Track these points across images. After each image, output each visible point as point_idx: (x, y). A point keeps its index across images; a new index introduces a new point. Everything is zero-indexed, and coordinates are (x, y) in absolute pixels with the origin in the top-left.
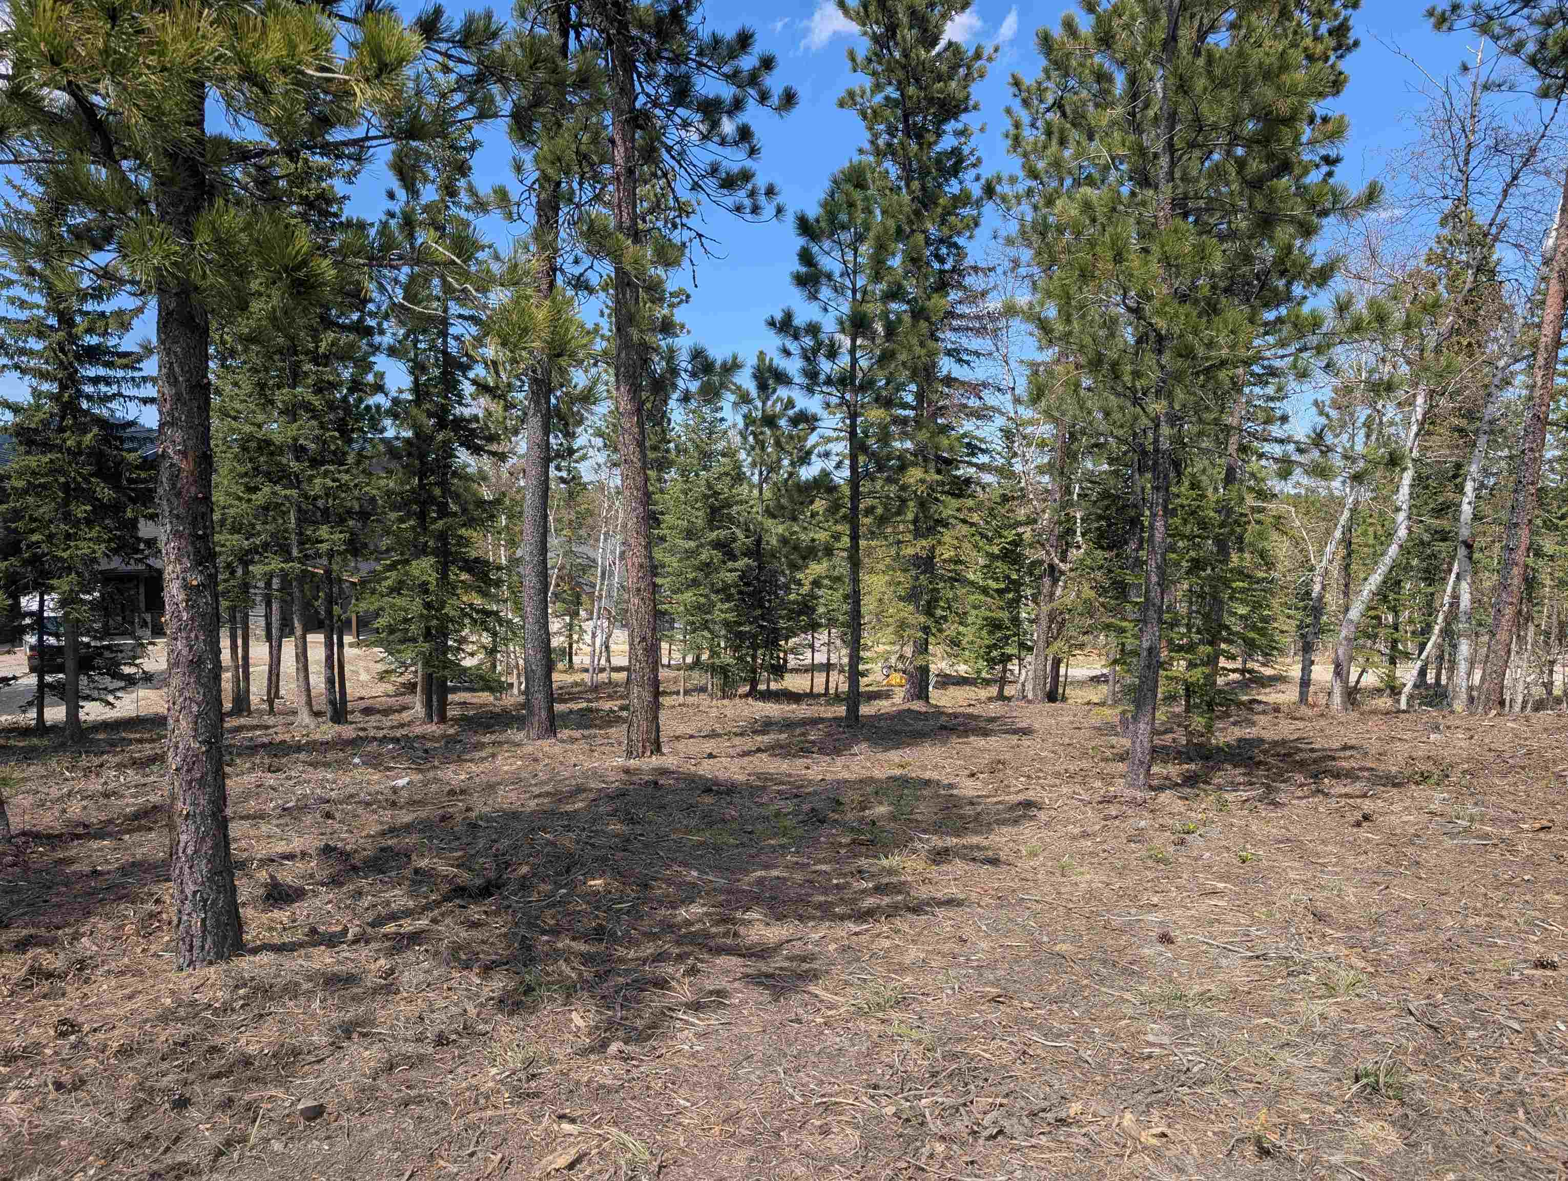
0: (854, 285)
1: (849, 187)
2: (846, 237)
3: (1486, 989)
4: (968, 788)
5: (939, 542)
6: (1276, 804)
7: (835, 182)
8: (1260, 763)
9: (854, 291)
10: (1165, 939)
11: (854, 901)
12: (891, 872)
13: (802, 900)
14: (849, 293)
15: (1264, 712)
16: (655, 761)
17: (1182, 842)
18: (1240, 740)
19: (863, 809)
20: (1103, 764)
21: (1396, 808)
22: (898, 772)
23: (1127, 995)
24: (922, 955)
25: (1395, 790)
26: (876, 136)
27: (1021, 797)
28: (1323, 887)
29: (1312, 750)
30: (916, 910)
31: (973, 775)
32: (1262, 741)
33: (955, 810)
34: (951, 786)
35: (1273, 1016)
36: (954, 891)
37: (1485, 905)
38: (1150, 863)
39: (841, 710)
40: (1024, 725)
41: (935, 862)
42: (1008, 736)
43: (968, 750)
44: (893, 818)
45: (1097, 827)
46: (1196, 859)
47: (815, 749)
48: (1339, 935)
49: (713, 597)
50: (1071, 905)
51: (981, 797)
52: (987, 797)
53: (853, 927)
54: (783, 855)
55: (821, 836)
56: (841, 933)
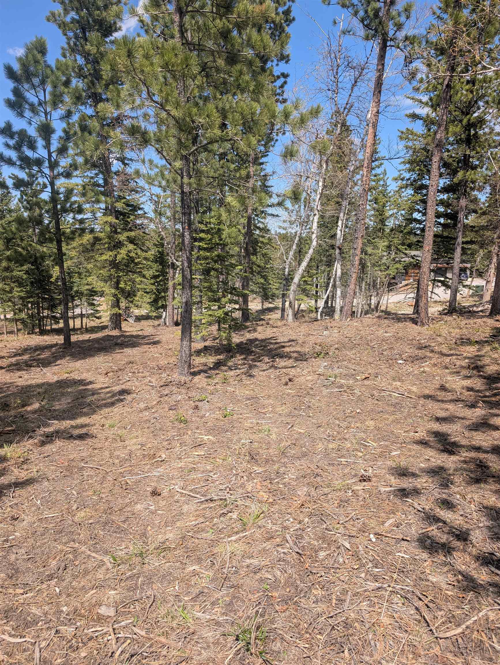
0: (45, 110)
1: (35, 52)
6: (251, 376)
7: (28, 49)
9: (46, 114)
10: (155, 493)
15: (262, 325)
17: (196, 407)
19: (23, 406)
21: (305, 372)
25: (305, 363)
27: (123, 387)
33: (80, 400)
37: (338, 433)
41: (43, 444)
42: (145, 346)
43: (119, 356)
46: (202, 417)
47: (36, 364)
51: (102, 388)
52: (105, 388)
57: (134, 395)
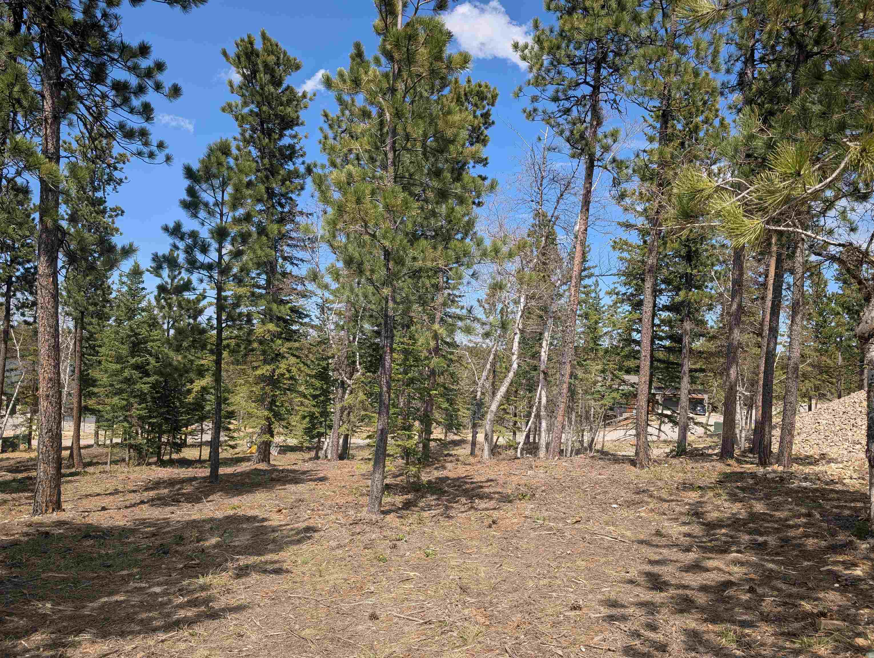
0: (222, 211)
1: (219, 154)
2: (216, 182)
3: (545, 628)
4: (275, 520)
5: (277, 367)
6: (449, 517)
7: (211, 150)
8: (445, 492)
9: (222, 215)
10: (374, 617)
11: (169, 615)
12: (203, 588)
13: (130, 618)
14: (218, 216)
15: (451, 462)
16: (55, 516)
18: (437, 478)
19: (198, 542)
20: (360, 498)
21: (509, 515)
22: (231, 512)
24: (207, 652)
25: (509, 504)
26: (244, 131)
27: (305, 524)
28: (468, 569)
29: (472, 483)
30: (214, 615)
31: (280, 511)
32: (447, 478)
33: (261, 537)
34: (264, 520)
36: (244, 597)
37: (549, 572)
38: (375, 562)
39: (205, 472)
40: (322, 475)
41: (238, 576)
42: (310, 483)
43: (283, 493)
44: (218, 546)
45: (347, 541)
46: (402, 557)
47: (183, 499)
48: (473, 600)
49: (132, 400)
50: (320, 598)
51: (281, 526)
52: (284, 525)
53: (162, 636)
54: (127, 582)
55: (164, 563)
56: (152, 643)
57: (322, 533)
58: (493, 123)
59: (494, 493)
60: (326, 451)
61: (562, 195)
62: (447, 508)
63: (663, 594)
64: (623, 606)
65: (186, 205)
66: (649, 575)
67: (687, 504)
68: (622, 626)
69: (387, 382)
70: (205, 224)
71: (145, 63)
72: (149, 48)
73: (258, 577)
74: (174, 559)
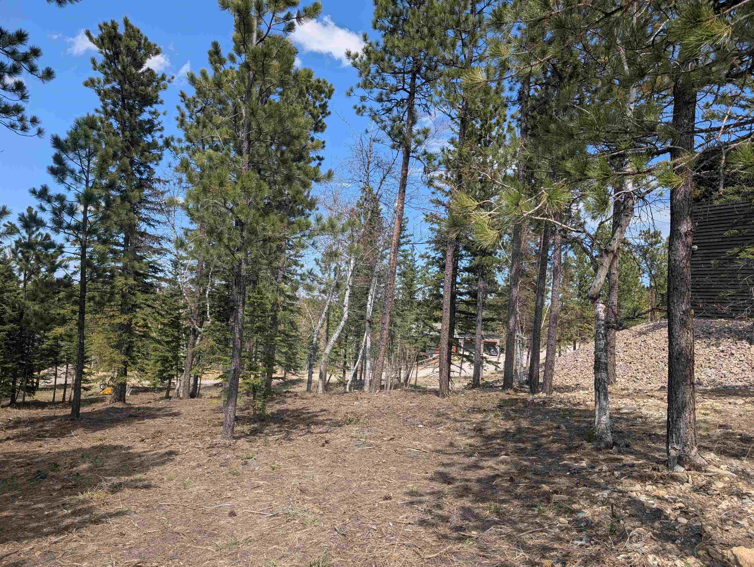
0: (87, 178)
1: (86, 127)
2: (83, 153)
3: (365, 513)
4: (139, 447)
5: (134, 316)
6: (290, 440)
7: (78, 123)
8: (286, 421)
9: (87, 182)
10: (232, 514)
11: (57, 523)
12: (84, 502)
13: (21, 528)
14: (84, 182)
15: (290, 397)
17: (246, 463)
18: (278, 411)
19: (72, 467)
20: (213, 428)
21: (339, 436)
22: (98, 443)
23: (209, 548)
24: (96, 548)
26: (106, 105)
27: (168, 450)
28: (305, 477)
29: (308, 413)
30: (97, 521)
31: (143, 440)
32: (288, 410)
33: (129, 461)
34: (129, 448)
35: (278, 544)
36: (121, 507)
37: (368, 475)
38: (230, 476)
39: (69, 411)
40: (176, 411)
41: (113, 492)
42: (166, 418)
43: (143, 427)
44: (90, 470)
45: (205, 461)
46: (252, 471)
47: (48, 435)
48: (311, 498)
50: (187, 504)
51: (145, 452)
52: (149, 451)
53: (53, 539)
54: (13, 502)
55: (42, 486)
56: (45, 544)
57: (183, 456)
58: (329, 113)
59: (327, 420)
60: (178, 390)
61: (384, 178)
62: (288, 433)
63: (450, 486)
64: (421, 495)
65: (53, 171)
66: (441, 474)
67: (474, 423)
68: (420, 508)
69: (240, 330)
70: (72, 189)
71: (22, 49)
72: (26, 35)
73: (131, 492)
74: (51, 482)
